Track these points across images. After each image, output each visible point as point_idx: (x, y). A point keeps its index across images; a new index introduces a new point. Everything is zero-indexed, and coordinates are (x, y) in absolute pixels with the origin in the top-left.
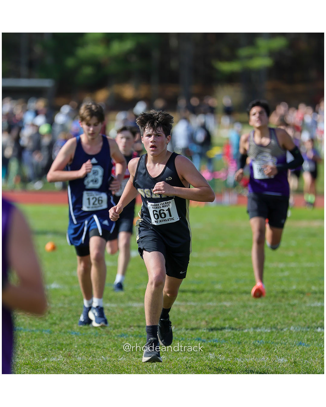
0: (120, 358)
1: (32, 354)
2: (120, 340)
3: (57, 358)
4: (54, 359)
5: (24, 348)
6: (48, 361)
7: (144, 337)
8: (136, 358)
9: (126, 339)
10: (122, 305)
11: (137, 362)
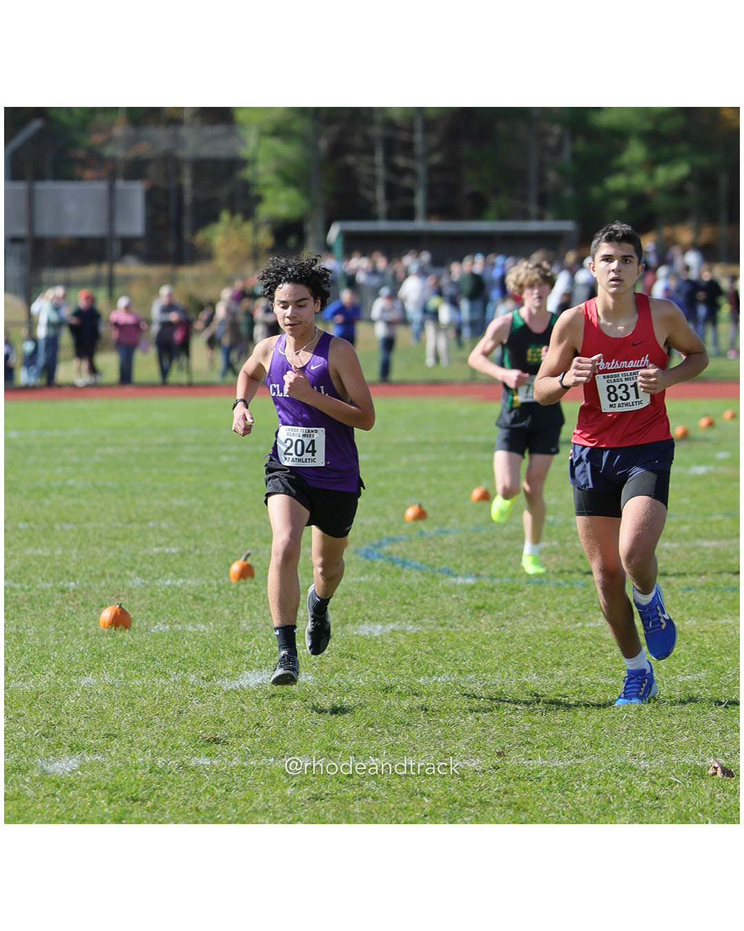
0: (687, 621)
1: (560, 617)
2: (686, 595)
3: (597, 622)
4: (592, 624)
5: (548, 608)
6: (583, 627)
7: (720, 590)
8: (711, 621)
9: (695, 593)
10: (687, 545)
11: (712, 627)
